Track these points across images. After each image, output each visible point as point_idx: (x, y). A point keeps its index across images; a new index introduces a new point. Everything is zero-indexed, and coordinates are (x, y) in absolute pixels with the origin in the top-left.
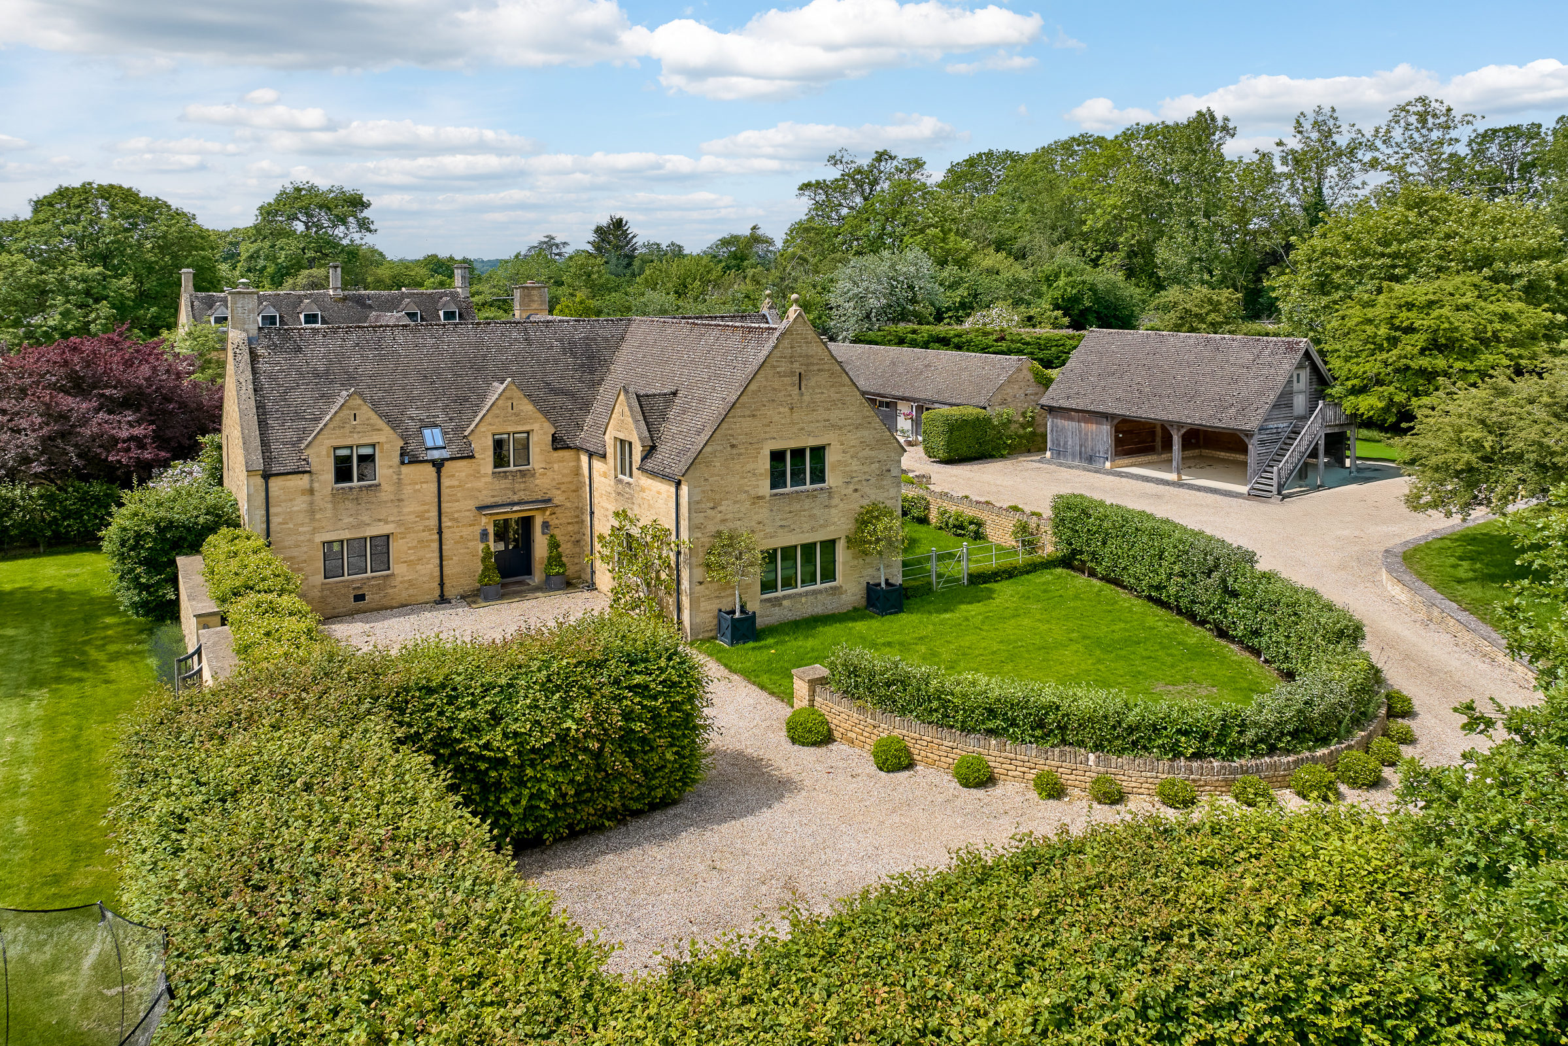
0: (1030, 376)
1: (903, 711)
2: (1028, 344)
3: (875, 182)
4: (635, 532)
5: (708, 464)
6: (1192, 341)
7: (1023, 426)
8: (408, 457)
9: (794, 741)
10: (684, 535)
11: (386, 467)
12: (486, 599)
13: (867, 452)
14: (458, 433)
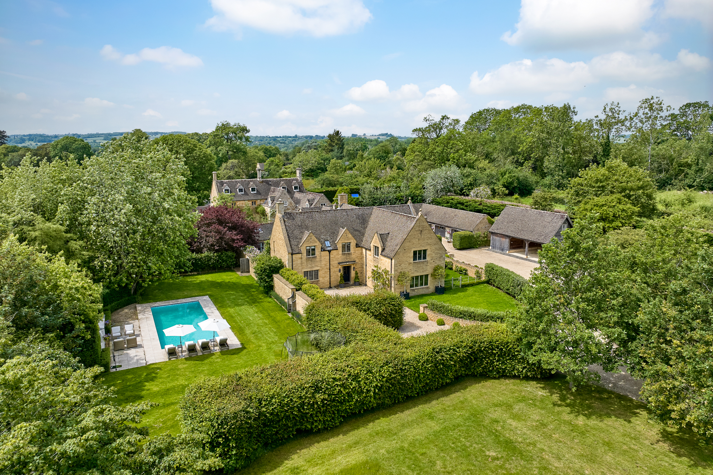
0: (487, 221)
1: (443, 313)
2: (489, 207)
3: (441, 128)
4: (380, 271)
5: (399, 254)
6: (535, 212)
7: (484, 238)
8: (323, 250)
9: (420, 320)
10: (393, 272)
11: (318, 252)
12: (341, 287)
13: (437, 251)
14: (333, 243)
